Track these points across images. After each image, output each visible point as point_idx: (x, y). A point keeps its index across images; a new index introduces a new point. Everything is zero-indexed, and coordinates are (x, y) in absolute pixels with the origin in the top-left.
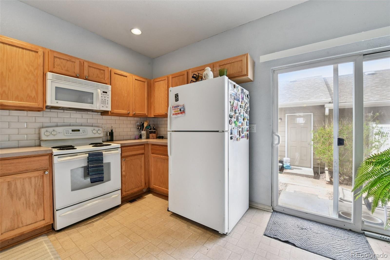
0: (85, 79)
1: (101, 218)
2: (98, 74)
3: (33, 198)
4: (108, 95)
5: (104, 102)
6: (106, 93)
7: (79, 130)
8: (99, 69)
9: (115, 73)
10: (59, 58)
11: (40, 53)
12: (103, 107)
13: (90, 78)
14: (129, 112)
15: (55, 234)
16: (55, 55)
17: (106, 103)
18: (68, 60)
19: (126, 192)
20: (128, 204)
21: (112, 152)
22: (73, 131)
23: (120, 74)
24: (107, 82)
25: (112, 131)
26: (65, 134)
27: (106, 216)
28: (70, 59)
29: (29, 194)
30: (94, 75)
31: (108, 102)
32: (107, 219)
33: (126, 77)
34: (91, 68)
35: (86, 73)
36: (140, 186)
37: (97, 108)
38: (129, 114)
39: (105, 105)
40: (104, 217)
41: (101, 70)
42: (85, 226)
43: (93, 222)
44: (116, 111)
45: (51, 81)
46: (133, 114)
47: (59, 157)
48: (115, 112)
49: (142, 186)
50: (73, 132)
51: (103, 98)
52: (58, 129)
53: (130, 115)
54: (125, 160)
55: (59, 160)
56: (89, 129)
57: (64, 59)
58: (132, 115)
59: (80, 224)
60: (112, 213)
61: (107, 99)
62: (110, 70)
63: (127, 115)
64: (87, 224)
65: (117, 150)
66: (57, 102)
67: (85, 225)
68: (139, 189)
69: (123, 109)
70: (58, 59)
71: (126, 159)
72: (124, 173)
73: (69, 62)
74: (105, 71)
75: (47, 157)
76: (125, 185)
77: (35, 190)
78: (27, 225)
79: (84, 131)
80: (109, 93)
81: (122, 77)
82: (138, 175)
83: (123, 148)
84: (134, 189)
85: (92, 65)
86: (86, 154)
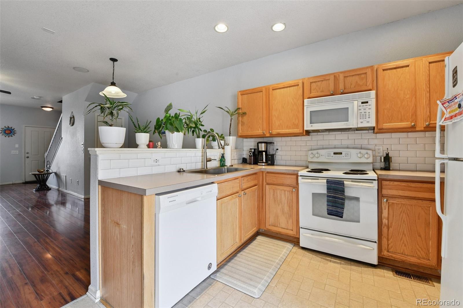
0: (341, 94)
1: (341, 264)
2: (357, 82)
3: (286, 209)
4: (370, 105)
5: (363, 116)
6: (367, 102)
7: (341, 153)
8: (358, 75)
9: (384, 70)
10: (315, 82)
11: (301, 85)
12: (362, 122)
13: (346, 91)
14: (413, 124)
15: (299, 248)
16: (311, 81)
17: (367, 116)
18: (322, 81)
19: (389, 253)
20: (391, 273)
21: (361, 184)
22: (335, 153)
23: (395, 67)
24: (370, 87)
25: (387, 155)
26: (327, 157)
27: (348, 265)
28: (324, 78)
29: (284, 204)
30: (351, 84)
31: (369, 115)
32: (344, 268)
33: (408, 66)
34: (348, 78)
35: (341, 87)
36: (424, 258)
37: (353, 125)
38: (414, 127)
39: (365, 120)
40: (345, 265)
41: (361, 74)
42: (320, 259)
43: (331, 261)
44: (387, 125)
45: (307, 107)
46: (425, 126)
47: (302, 178)
48: (384, 127)
49: (429, 259)
50: (335, 155)
51: (362, 111)
52: (321, 152)
53: (417, 129)
54: (387, 201)
55: (302, 181)
56: (354, 151)
57: (319, 81)
58: (423, 129)
59: (320, 254)
60: (357, 268)
61: (367, 111)
62: (375, 69)
63: (412, 129)
64: (324, 259)
65: (372, 183)
66: (312, 126)
67: (322, 258)
68: (419, 261)
69: (401, 121)
70: (314, 84)
71: (391, 201)
72: (385, 221)
73: (324, 82)
74: (368, 73)
75: (295, 177)
76: (388, 240)
77: (287, 202)
78: (282, 228)
79: (347, 155)
80: (373, 102)
81: (399, 70)
82: (420, 236)
83: (384, 183)
84: (407, 255)
85: (347, 74)
86: (325, 180)
